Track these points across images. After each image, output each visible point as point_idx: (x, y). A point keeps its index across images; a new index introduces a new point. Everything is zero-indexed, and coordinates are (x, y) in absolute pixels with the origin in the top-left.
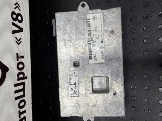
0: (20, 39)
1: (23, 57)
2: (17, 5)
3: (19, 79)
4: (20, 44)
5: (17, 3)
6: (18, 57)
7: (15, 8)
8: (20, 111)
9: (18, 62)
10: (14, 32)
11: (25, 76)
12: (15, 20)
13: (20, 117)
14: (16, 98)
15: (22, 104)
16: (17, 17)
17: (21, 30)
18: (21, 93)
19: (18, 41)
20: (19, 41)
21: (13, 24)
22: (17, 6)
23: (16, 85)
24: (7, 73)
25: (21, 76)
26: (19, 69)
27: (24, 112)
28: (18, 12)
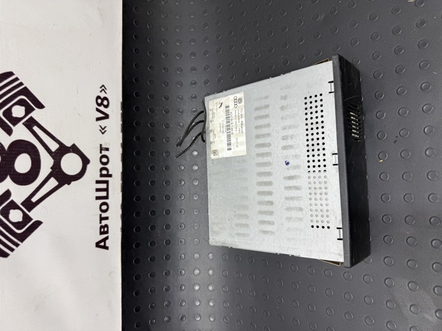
0: (105, 127)
1: (107, 149)
3: (102, 175)
4: (105, 133)
5: (103, 86)
6: (101, 149)
7: (101, 92)
8: (101, 215)
9: (101, 155)
10: (98, 119)
11: (110, 173)
12: (99, 105)
13: (101, 223)
14: (98, 198)
15: (104, 207)
16: (102, 101)
17: (107, 116)
18: (104, 194)
19: (103, 130)
21: (98, 110)
22: (103, 88)
23: (98, 182)
24: (88, 165)
25: (104, 172)
26: (103, 163)
27: (107, 218)
28: (105, 96)
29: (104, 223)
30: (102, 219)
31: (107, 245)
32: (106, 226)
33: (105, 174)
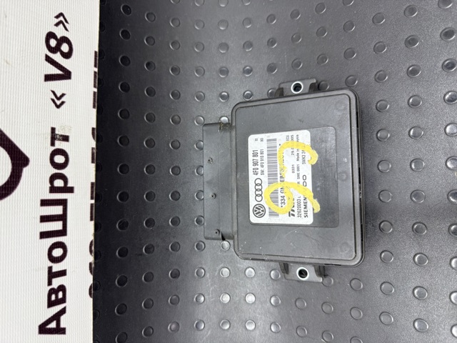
1: (66, 138)
2: (61, 18)
3: (53, 189)
5: (61, 14)
6: (54, 137)
7: (57, 25)
8: (50, 268)
9: (53, 148)
10: (49, 78)
11: (70, 185)
12: (53, 50)
13: (50, 283)
14: (44, 235)
15: (57, 252)
16: (59, 45)
17: (66, 75)
18: (57, 226)
19: (58, 101)
21: (48, 59)
23: (45, 203)
24: (25, 170)
26: (56, 165)
27: (63, 273)
28: (63, 35)
29: (56, 282)
30: (52, 275)
31: (62, 325)
32: (62, 288)
33: (60, 185)
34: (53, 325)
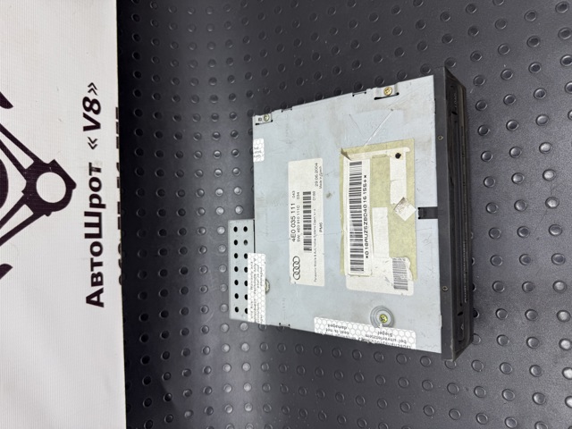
0: (96, 140)
1: (98, 170)
2: (92, 87)
3: (92, 205)
4: (96, 148)
5: (92, 84)
6: (91, 169)
7: (89, 92)
8: (92, 259)
9: (91, 177)
10: (86, 128)
12: (88, 109)
13: (92, 270)
14: (88, 236)
15: (96, 249)
16: (91, 105)
17: (97, 126)
18: (95, 230)
19: (93, 144)
20: (93, 142)
21: (85, 116)
23: (87, 214)
24: (74, 191)
25: (95, 201)
26: (93, 189)
27: (100, 264)
28: (94, 98)
29: (97, 270)
30: (94, 264)
31: (101, 301)
32: (100, 274)
33: (97, 204)
34: (95, 299)
